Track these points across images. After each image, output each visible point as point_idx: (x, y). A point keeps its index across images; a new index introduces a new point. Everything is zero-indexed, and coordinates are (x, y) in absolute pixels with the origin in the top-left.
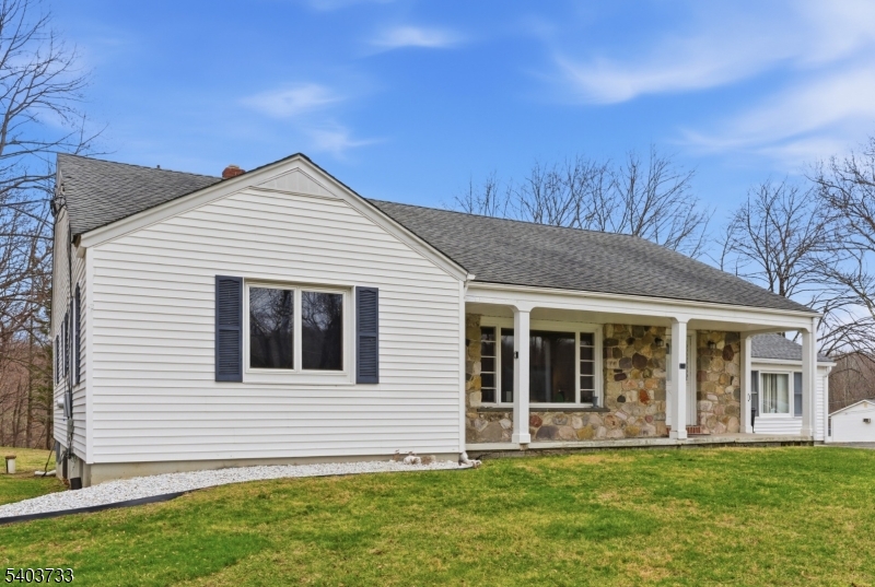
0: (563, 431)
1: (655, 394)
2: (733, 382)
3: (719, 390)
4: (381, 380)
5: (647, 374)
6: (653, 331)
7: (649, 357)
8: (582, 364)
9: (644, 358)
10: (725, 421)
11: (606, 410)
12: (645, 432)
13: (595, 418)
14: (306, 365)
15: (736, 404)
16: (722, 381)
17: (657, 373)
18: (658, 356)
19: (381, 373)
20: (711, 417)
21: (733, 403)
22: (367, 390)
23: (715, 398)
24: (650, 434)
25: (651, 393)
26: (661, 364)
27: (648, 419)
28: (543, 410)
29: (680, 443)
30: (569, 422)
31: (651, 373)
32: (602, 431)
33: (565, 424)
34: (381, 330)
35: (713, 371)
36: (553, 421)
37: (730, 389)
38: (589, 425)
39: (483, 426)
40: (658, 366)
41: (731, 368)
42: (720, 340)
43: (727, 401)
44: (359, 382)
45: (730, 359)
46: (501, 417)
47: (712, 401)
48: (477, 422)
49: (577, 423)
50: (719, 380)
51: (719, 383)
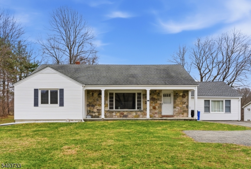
0: (129, 116)
1: (158, 107)
2: (186, 104)
3: (181, 106)
4: (64, 106)
5: (156, 102)
6: (157, 91)
7: (156, 98)
8: (137, 100)
9: (155, 98)
10: (183, 114)
11: (143, 111)
12: (155, 116)
13: (139, 113)
14: (51, 103)
15: (187, 109)
16: (181, 103)
17: (159, 102)
18: (159, 98)
19: (64, 104)
20: (177, 113)
21: (186, 109)
22: (61, 107)
23: (179, 108)
24: (156, 117)
25: (157, 107)
26: (160, 100)
27: (156, 113)
28: (124, 111)
29: (147, 119)
30: (131, 114)
31: (157, 102)
32: (141, 116)
33: (130, 114)
34: (64, 96)
35: (178, 101)
36: (127, 113)
37: (185, 105)
38: (138, 115)
39: (108, 114)
40: (159, 100)
41: (185, 100)
42: (181, 93)
43: (183, 109)
44: (60, 106)
45: (185, 98)
46: (113, 113)
47: (178, 109)
48: (107, 114)
49: (134, 114)
50: (180, 103)
51: (180, 104)
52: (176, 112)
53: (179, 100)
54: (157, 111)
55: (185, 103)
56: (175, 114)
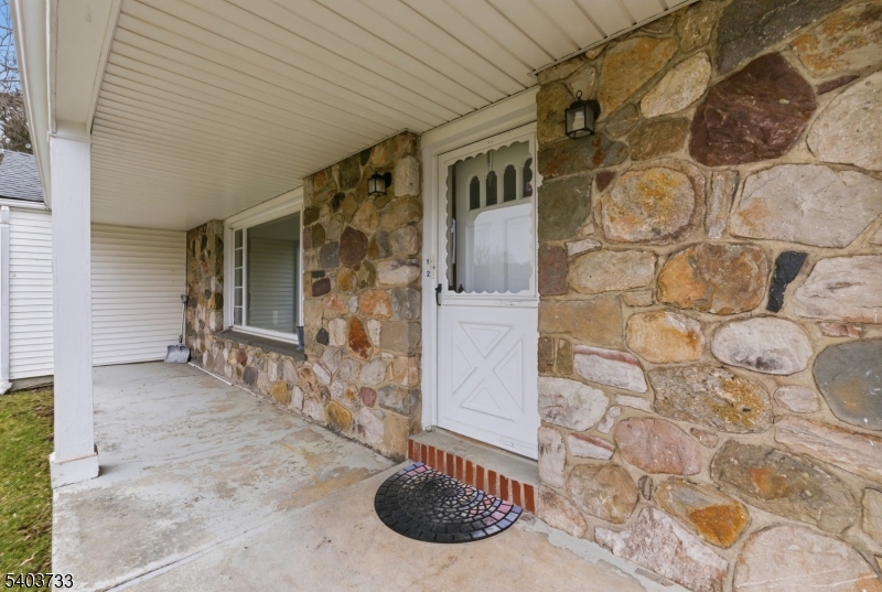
0: (260, 379)
1: (382, 335)
5: (366, 275)
6: (376, 159)
7: (371, 230)
9: (362, 239)
11: (304, 356)
12: (360, 428)
13: (290, 367)
24: (369, 439)
25: (375, 330)
30: (266, 367)
36: (254, 359)
39: (216, 353)
46: (223, 346)
48: (213, 347)
49: (272, 371)
50: (659, 284)
51: (659, 299)
52: (578, 448)
53: (618, 230)
54: (371, 375)
55: (789, 266)
56: (552, 472)
